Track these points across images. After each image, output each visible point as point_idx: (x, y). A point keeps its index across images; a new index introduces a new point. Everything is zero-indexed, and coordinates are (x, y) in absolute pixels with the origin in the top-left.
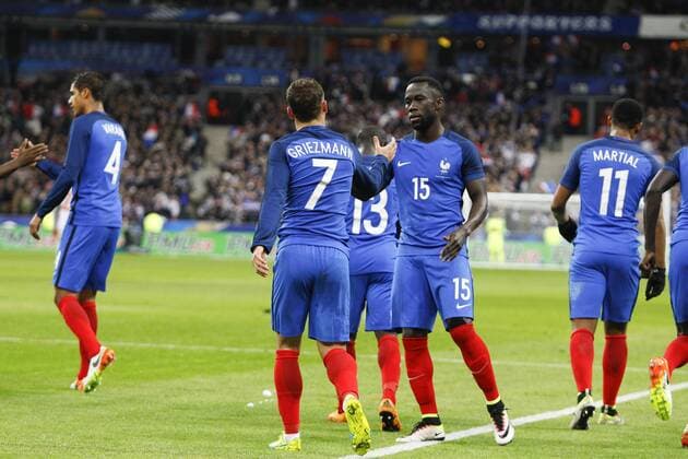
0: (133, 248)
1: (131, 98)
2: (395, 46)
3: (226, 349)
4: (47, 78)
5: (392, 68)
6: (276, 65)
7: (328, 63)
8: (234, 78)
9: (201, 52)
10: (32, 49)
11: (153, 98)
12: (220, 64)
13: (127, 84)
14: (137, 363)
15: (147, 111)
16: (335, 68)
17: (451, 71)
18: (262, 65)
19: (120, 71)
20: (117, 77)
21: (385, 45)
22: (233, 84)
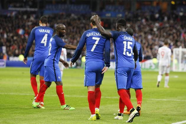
0: (78, 67)
1: (77, 21)
2: (158, 4)
3: (107, 97)
4: (52, 16)
5: (157, 11)
6: (121, 11)
7: (137, 10)
8: (108, 15)
9: (98, 7)
10: (47, 7)
11: (84, 21)
12: (104, 11)
13: (76, 17)
14: (80, 102)
15: (82, 25)
16: (139, 11)
17: (175, 12)
18: (117, 11)
19: (74, 13)
20: (73, 15)
21: (155, 4)
22: (108, 17)
